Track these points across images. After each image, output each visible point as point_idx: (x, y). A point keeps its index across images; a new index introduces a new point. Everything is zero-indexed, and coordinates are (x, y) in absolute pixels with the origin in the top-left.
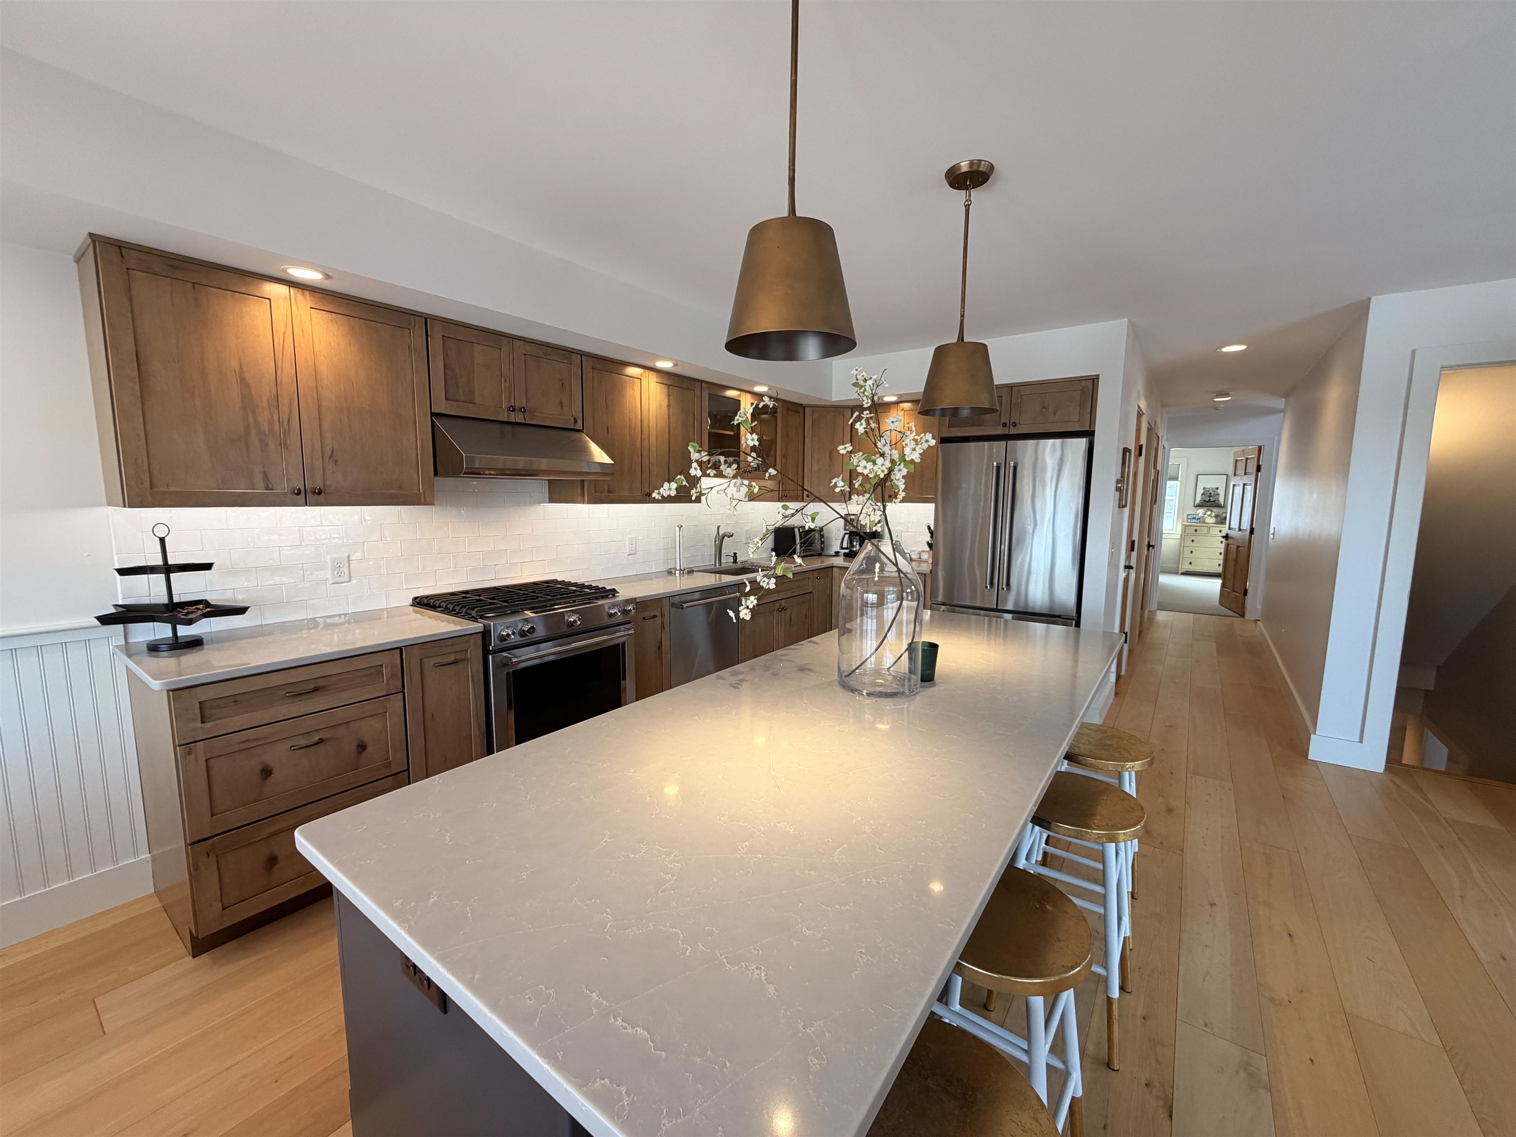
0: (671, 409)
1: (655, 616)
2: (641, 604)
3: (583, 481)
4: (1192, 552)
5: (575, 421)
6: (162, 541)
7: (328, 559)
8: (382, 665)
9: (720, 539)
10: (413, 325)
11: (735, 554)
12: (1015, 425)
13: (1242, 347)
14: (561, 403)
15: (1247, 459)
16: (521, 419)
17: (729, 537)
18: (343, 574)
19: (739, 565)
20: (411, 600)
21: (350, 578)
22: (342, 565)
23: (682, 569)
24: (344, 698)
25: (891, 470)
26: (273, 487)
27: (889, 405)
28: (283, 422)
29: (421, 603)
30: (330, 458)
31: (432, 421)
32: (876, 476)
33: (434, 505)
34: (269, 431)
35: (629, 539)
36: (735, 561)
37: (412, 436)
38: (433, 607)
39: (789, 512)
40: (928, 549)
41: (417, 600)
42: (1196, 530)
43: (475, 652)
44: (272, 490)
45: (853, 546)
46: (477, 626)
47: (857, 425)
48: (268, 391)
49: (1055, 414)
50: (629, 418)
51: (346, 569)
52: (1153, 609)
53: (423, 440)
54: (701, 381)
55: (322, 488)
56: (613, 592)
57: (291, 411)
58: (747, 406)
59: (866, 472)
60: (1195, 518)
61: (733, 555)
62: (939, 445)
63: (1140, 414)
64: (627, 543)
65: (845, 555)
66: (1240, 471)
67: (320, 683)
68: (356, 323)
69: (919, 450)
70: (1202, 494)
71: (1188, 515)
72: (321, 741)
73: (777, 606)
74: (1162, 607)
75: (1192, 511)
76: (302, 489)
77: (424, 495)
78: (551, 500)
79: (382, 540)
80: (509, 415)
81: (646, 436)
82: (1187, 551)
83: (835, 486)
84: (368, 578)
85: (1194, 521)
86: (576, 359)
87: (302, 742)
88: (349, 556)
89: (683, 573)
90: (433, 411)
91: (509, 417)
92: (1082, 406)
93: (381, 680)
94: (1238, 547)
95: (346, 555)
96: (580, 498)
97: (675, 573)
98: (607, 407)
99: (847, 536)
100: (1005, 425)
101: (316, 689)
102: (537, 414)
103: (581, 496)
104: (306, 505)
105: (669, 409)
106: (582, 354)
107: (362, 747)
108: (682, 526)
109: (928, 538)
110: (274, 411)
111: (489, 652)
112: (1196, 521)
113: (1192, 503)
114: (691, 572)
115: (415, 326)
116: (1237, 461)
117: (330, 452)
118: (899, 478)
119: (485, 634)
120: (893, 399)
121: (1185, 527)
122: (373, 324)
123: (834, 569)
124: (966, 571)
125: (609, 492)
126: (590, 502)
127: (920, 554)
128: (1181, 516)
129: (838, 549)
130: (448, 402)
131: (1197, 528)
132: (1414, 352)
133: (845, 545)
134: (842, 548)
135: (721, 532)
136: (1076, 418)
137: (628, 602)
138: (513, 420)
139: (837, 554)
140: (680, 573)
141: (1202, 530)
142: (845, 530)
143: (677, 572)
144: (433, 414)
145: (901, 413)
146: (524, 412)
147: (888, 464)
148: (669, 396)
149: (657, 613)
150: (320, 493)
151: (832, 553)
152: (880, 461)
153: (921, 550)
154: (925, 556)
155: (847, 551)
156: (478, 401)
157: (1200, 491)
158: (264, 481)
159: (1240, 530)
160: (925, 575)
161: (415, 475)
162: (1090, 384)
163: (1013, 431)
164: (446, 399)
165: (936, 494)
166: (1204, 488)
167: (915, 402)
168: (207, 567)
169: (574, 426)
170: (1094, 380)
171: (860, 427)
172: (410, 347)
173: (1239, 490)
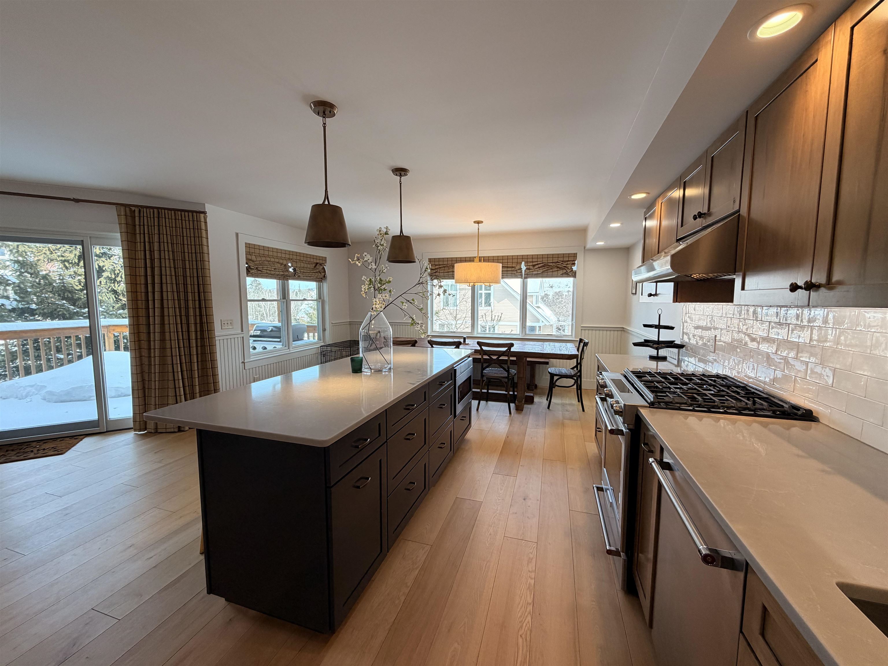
5: (734, 202)
86: (742, 122)
169: (733, 210)
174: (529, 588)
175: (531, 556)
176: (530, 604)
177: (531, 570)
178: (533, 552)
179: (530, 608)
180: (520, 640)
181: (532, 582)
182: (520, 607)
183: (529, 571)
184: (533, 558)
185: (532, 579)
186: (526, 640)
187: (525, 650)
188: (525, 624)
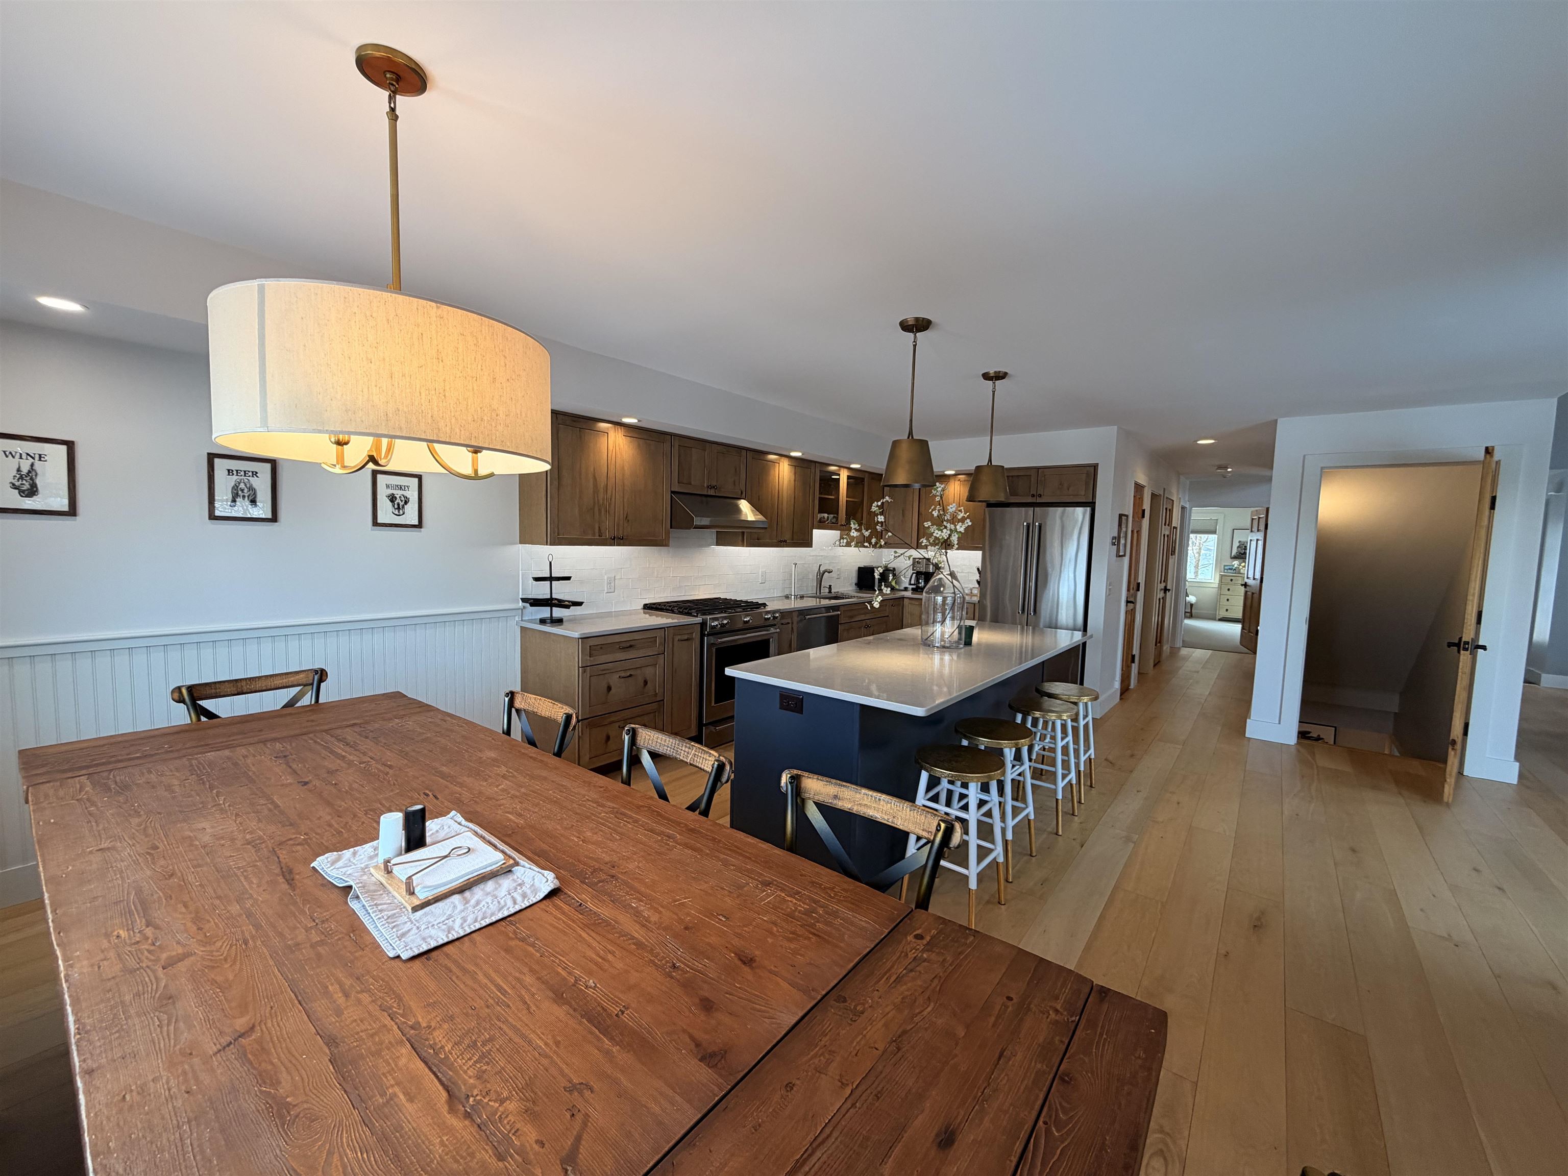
0: (796, 482)
1: (788, 623)
2: (785, 614)
3: (743, 533)
4: (1228, 600)
5: (744, 492)
6: (550, 563)
7: (606, 578)
8: (657, 637)
9: (821, 575)
11: (830, 586)
12: (1040, 496)
13: (1212, 441)
14: (733, 482)
15: (1259, 518)
16: (713, 493)
17: (829, 572)
18: (611, 587)
19: (833, 595)
20: (641, 606)
21: (614, 590)
22: (611, 582)
23: (795, 595)
24: (641, 653)
25: (950, 535)
26: (602, 535)
27: (949, 476)
28: (608, 499)
29: (648, 607)
30: (626, 519)
31: (671, 496)
32: (943, 538)
33: (669, 547)
34: (602, 503)
35: (762, 572)
36: (830, 592)
37: (661, 505)
38: (661, 610)
39: (897, 555)
40: (977, 586)
42: (1231, 580)
43: (696, 635)
44: (602, 537)
45: (919, 583)
46: (699, 620)
47: (934, 513)
48: (604, 483)
49: (1068, 489)
50: (771, 489)
51: (613, 585)
52: (1178, 646)
53: (667, 506)
54: (815, 462)
55: (622, 536)
56: (764, 605)
57: (612, 493)
58: (844, 476)
59: (938, 536)
60: (1231, 569)
61: (828, 587)
62: (986, 509)
63: (1139, 488)
64: (761, 575)
65: (913, 589)
66: (1255, 529)
67: (632, 643)
68: (641, 441)
69: (964, 527)
70: (1238, 547)
71: (1225, 566)
72: (631, 676)
73: (864, 623)
74: (1186, 645)
75: (1228, 562)
76: (614, 536)
77: (665, 540)
78: (718, 544)
79: (630, 567)
80: (707, 491)
81: (781, 501)
82: (1224, 598)
83: (922, 542)
84: (623, 591)
85: (1230, 571)
86: (744, 453)
87: (623, 674)
88: (614, 577)
89: (797, 598)
90: (672, 490)
92: (1087, 484)
93: (656, 645)
94: (1253, 593)
96: (740, 543)
97: (791, 598)
98: (759, 483)
99: (914, 575)
100: (1033, 496)
101: (631, 646)
102: (721, 490)
104: (614, 545)
106: (748, 450)
107: (646, 683)
108: (796, 565)
109: (977, 577)
110: (605, 493)
111: (705, 635)
112: (1232, 571)
113: (1229, 556)
114: (802, 597)
115: (666, 441)
116: (1253, 519)
117: (627, 516)
118: (955, 539)
119: (703, 624)
120: (953, 472)
121: (1222, 576)
122: (648, 441)
123: (905, 600)
124: (1007, 602)
125: (758, 539)
126: (749, 546)
127: (971, 590)
128: (1219, 565)
129: (907, 585)
130: (679, 484)
131: (1232, 578)
132: (1304, 456)
133: (913, 582)
134: (910, 584)
135: (822, 569)
136: (1083, 493)
137: (774, 612)
138: (709, 494)
139: (906, 589)
141: (1237, 580)
142: (913, 570)
143: (793, 597)
144: (672, 492)
145: (957, 483)
146: (714, 488)
147: (949, 532)
148: (795, 473)
149: (789, 621)
150: (621, 539)
151: (902, 588)
152: (945, 531)
153: (972, 586)
154: (976, 592)
155: (914, 587)
156: (693, 483)
157: (1236, 544)
158: (599, 532)
159: (1254, 579)
160: (975, 604)
161: (662, 528)
162: (1092, 469)
163: (1039, 500)
164: (678, 482)
165: (984, 545)
166: (1240, 542)
167: (968, 475)
168: (568, 578)
169: (743, 496)
170: (1095, 467)
171: (935, 514)
172: (663, 454)
173: (1254, 543)
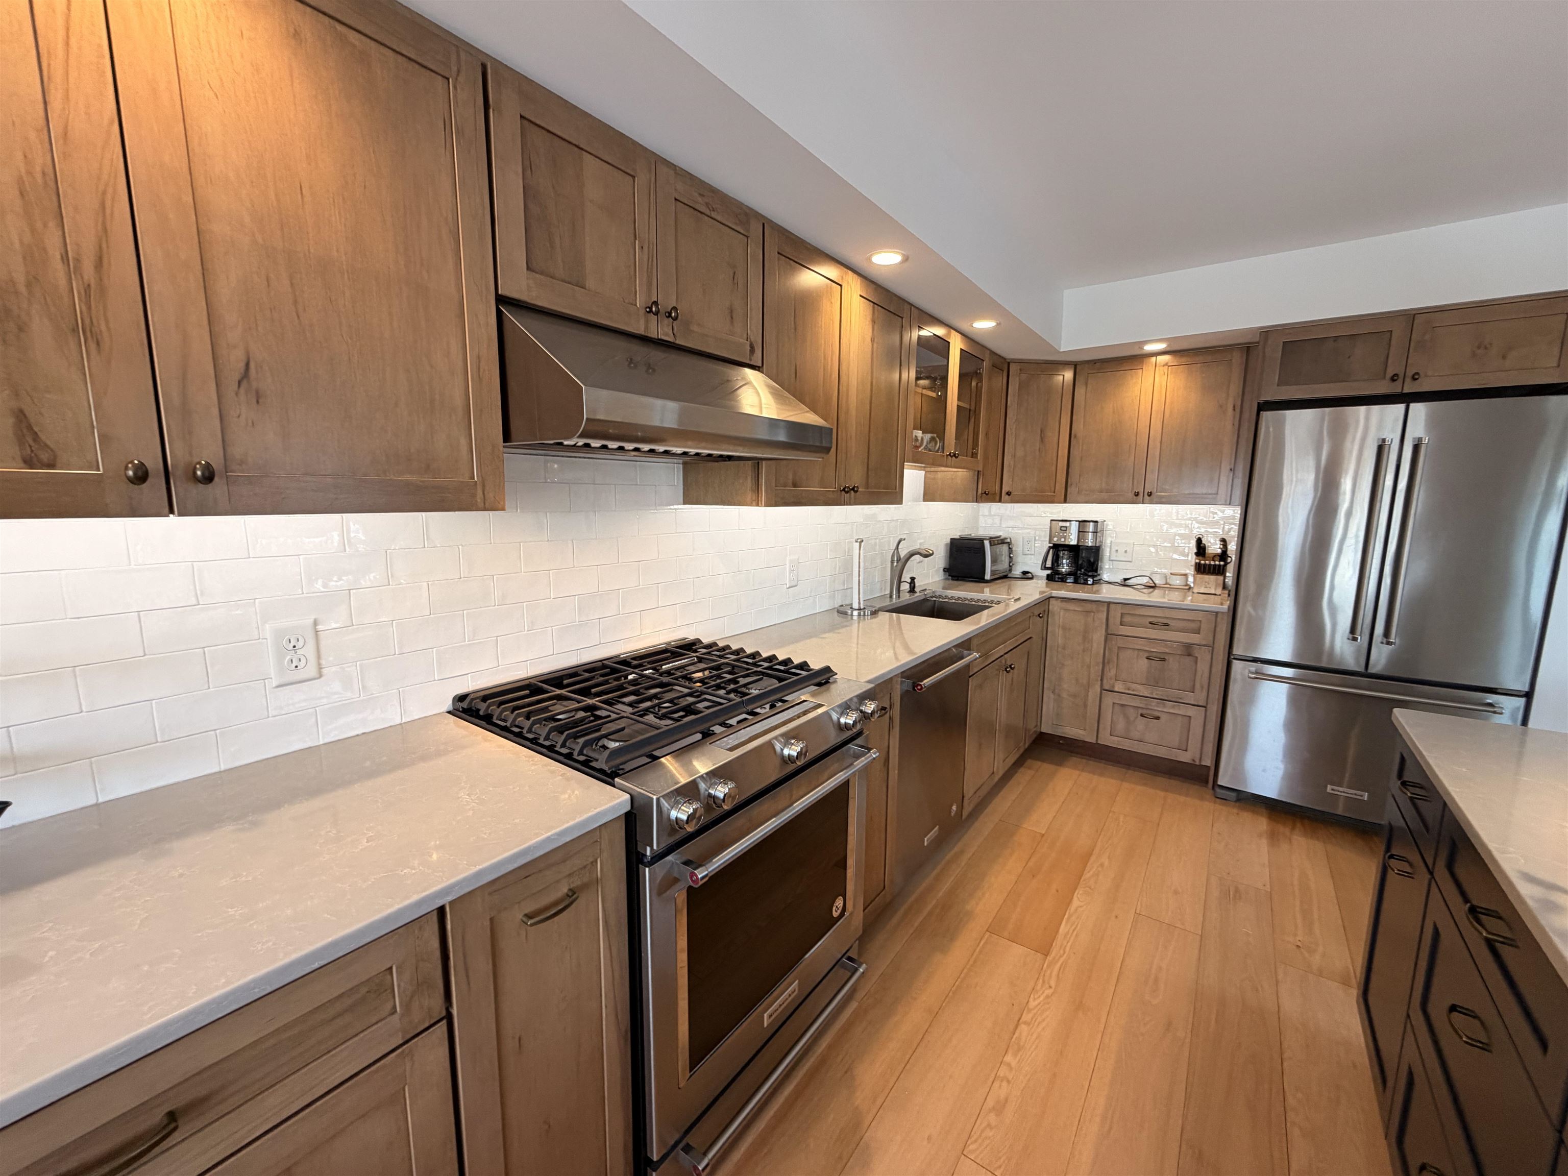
0: (875, 345)
1: (883, 710)
3: (759, 463)
5: (752, 350)
7: (268, 633)
8: (391, 968)
9: (902, 560)
10: (454, 69)
11: (913, 579)
12: (1416, 377)
14: (731, 311)
16: (667, 335)
17: (923, 555)
18: (303, 661)
19: (918, 596)
20: (450, 702)
21: (320, 668)
22: (301, 643)
23: (862, 607)
26: (55, 457)
27: (1142, 358)
28: (78, 260)
30: (240, 383)
31: (499, 314)
33: (503, 509)
34: (29, 285)
36: (913, 591)
37: (455, 348)
41: (465, 705)
43: (611, 860)
44: (52, 466)
45: (1060, 565)
46: (616, 799)
48: (19, 156)
49: (1504, 357)
50: (824, 352)
51: (309, 651)
53: (479, 357)
54: (910, 304)
55: (217, 465)
56: (827, 674)
57: (105, 230)
61: (909, 581)
64: (788, 570)
65: (1048, 577)
73: (1003, 663)
76: (153, 463)
77: (484, 486)
78: (686, 499)
79: (389, 585)
80: (647, 322)
81: (845, 389)
84: (360, 665)
86: (755, 229)
88: (316, 623)
89: (864, 615)
90: (500, 292)
91: (646, 328)
93: (389, 1006)
95: (310, 621)
96: (750, 496)
97: (852, 615)
98: (795, 329)
99: (1051, 551)
100: (1395, 378)
102: (695, 328)
103: (753, 491)
104: (171, 511)
105: (873, 345)
106: (766, 224)
108: (862, 541)
110: (45, 225)
111: (643, 860)
114: (874, 613)
115: (459, 71)
117: (242, 365)
122: (353, 36)
123: (1052, 600)
125: (795, 485)
126: (768, 504)
129: (1029, 569)
130: (529, 272)
133: (1049, 564)
134: (1044, 568)
135: (906, 549)
138: (653, 335)
139: (1025, 575)
140: (859, 615)
142: (1048, 541)
143: (855, 613)
144: (501, 300)
146: (675, 319)
148: (874, 324)
149: (886, 702)
150: (209, 477)
151: (1019, 574)
155: (1050, 573)
156: (591, 283)
158: (21, 441)
161: (463, 441)
163: (1411, 388)
164: (528, 268)
169: (751, 360)
172: (447, 124)
174: (1019, 1050)
175: (992, 1118)
176: (1025, 1023)
177: (1005, 1084)
178: (984, 1125)
179: (1026, 1017)
180: (1053, 983)
181: (1008, 1058)
182: (1044, 1024)
183: (1008, 1082)
184: (990, 1111)
185: (1009, 1065)
186: (1044, 982)
187: (1049, 972)
188: (1041, 999)
